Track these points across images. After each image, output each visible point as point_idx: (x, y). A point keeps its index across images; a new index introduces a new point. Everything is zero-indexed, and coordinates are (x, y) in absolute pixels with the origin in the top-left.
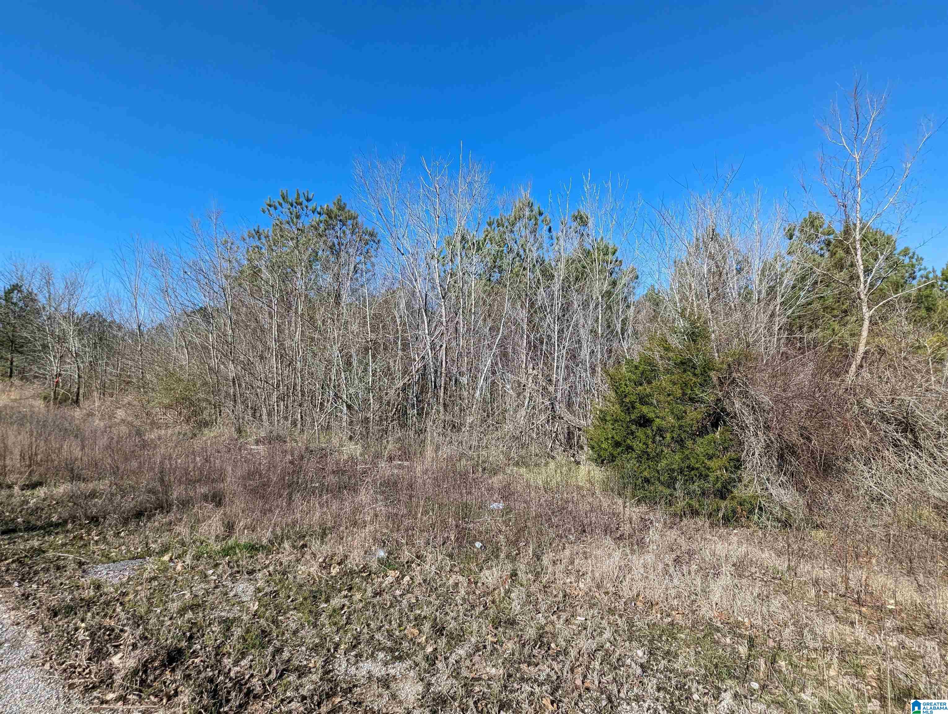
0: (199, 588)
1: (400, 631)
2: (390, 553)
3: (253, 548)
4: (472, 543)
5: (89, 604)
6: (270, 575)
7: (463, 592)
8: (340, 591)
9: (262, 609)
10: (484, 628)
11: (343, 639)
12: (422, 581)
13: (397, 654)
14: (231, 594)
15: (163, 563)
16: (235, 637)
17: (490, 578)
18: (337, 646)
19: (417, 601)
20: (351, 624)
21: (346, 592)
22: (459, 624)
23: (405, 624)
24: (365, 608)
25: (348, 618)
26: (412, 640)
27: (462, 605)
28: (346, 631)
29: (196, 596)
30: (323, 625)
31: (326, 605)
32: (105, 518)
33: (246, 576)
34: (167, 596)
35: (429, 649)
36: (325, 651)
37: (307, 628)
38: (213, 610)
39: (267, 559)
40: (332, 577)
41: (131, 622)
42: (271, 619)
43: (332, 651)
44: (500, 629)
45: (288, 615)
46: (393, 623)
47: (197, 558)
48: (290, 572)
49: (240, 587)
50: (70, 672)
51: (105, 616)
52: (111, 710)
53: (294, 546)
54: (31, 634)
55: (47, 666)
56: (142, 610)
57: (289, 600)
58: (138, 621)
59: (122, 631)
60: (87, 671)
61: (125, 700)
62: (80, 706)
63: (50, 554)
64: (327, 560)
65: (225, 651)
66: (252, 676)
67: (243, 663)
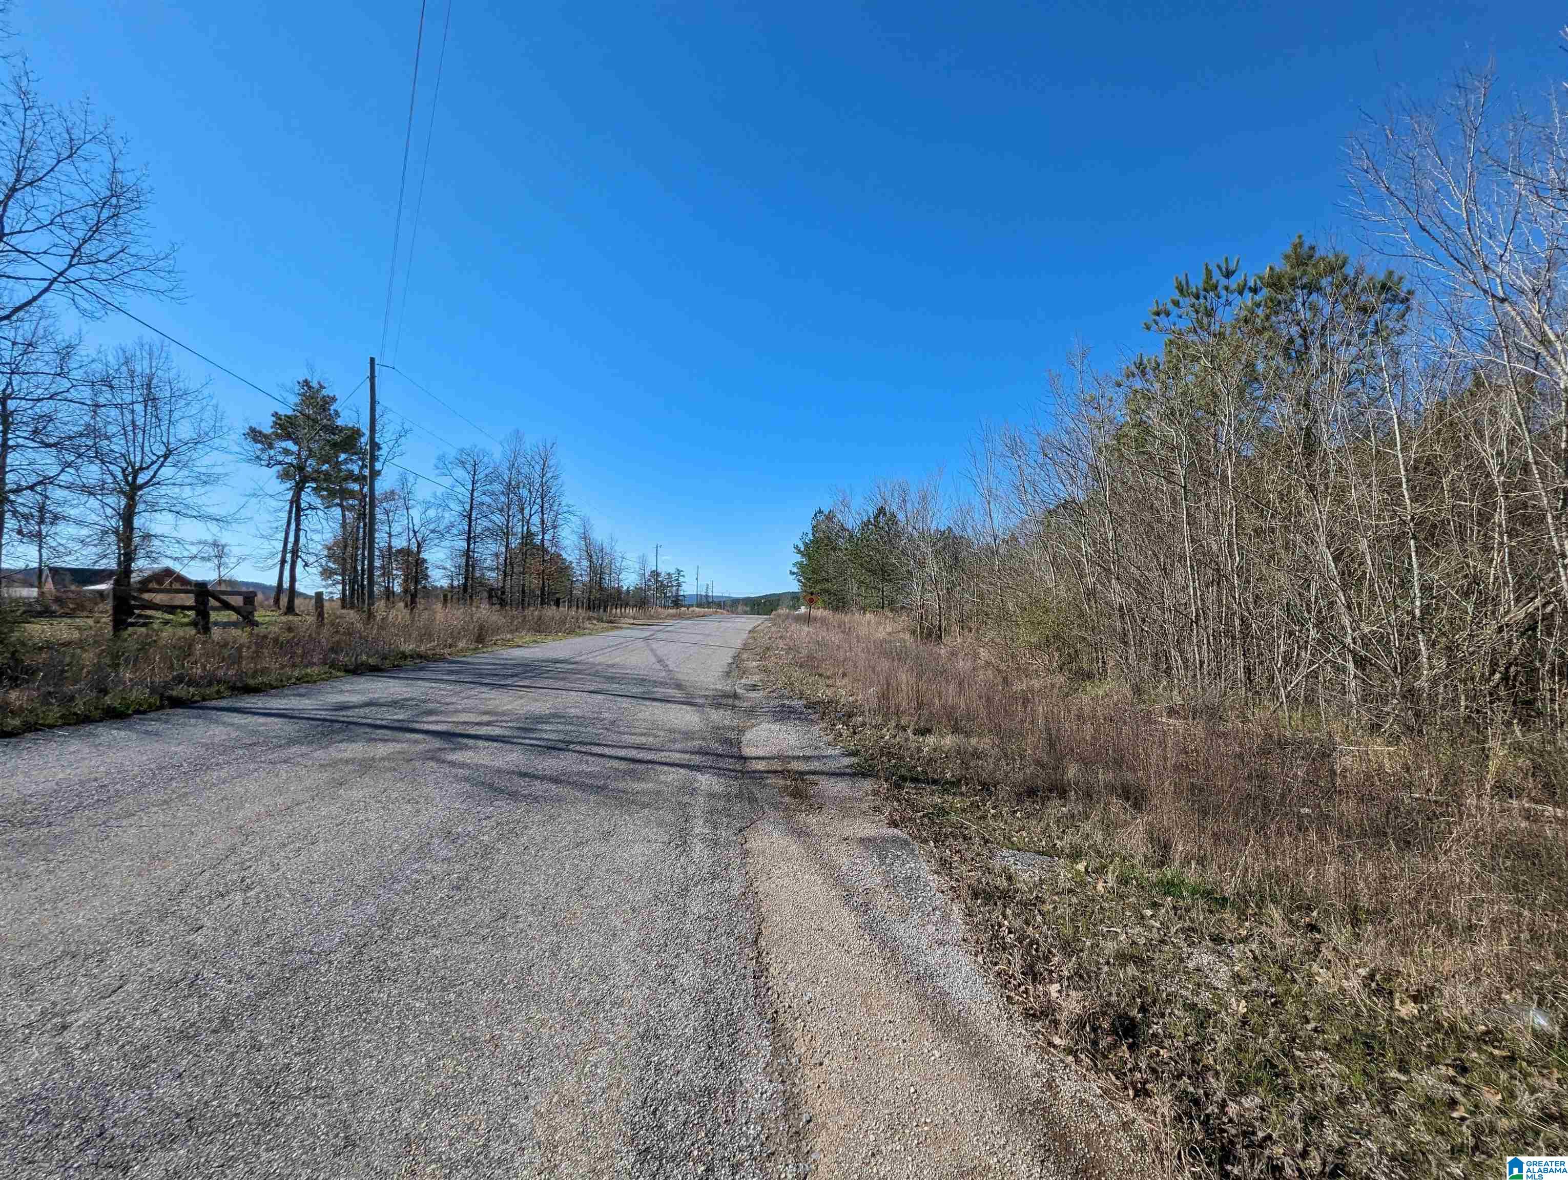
0: (1138, 933)
3: (1212, 898)
6: (1255, 958)
8: (1432, 1061)
9: (1255, 1019)
14: (1191, 965)
15: (1078, 873)
16: (1219, 1047)
21: (1451, 1072)
25: (1474, 1138)
29: (1134, 943)
30: (1410, 1121)
31: (1403, 1078)
33: (1210, 944)
34: (1095, 925)
37: (1368, 1104)
38: (1166, 978)
39: (1241, 926)
40: (1402, 1020)
41: (1058, 944)
42: (1278, 1046)
45: (1314, 1056)
47: (1123, 881)
48: (1295, 969)
49: (1202, 958)
50: (1005, 980)
51: (1027, 923)
52: (1062, 1061)
53: (1290, 921)
54: (957, 910)
55: (980, 959)
56: (1068, 931)
57: (1309, 1027)
58: (1069, 947)
59: (1050, 952)
60: (1022, 988)
61: (1076, 1056)
62: (1024, 1032)
63: (954, 817)
64: (1378, 977)
65: (1206, 1062)
66: (1269, 1137)
67: (1246, 1102)
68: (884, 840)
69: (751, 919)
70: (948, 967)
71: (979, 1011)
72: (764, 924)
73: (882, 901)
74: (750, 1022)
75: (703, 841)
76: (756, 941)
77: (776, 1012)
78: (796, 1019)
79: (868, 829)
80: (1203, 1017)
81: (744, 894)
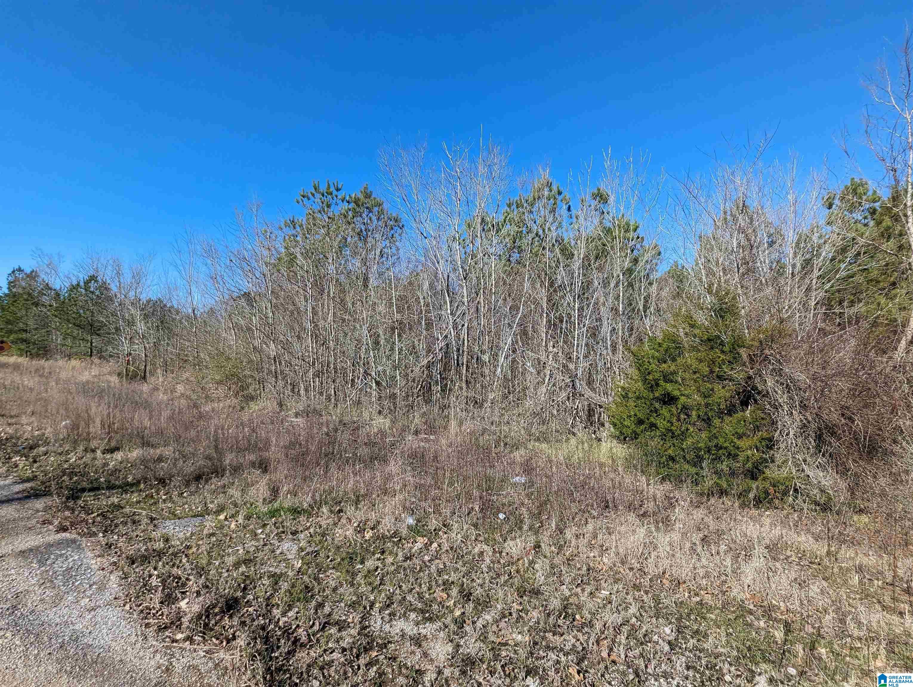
0: (251, 545)
1: (430, 594)
2: (419, 521)
3: (296, 512)
4: (496, 515)
5: (160, 554)
6: (311, 536)
7: (488, 561)
8: (374, 554)
9: (305, 567)
10: (509, 596)
11: (377, 598)
12: (448, 548)
13: (427, 615)
14: (278, 552)
15: (219, 521)
16: (283, 591)
17: (514, 549)
18: (372, 605)
19: (445, 567)
20: (384, 585)
21: (379, 555)
22: (485, 591)
23: (434, 587)
24: (397, 571)
25: (382, 579)
26: (441, 603)
27: (487, 573)
28: (380, 591)
29: (248, 552)
30: (360, 585)
31: (361, 566)
32: (170, 480)
33: (291, 536)
34: (224, 551)
35: (458, 613)
36: (361, 608)
37: (345, 586)
38: (262, 565)
39: (308, 521)
40: (366, 541)
41: (194, 572)
42: (312, 576)
43: (368, 608)
44: (524, 598)
45: (328, 574)
46: (423, 586)
47: (248, 518)
48: (328, 534)
49: (285, 546)
50: (146, 613)
51: (173, 566)
52: (180, 648)
53: (331, 511)
54: (114, 578)
55: (127, 607)
56: (203, 562)
57: (329, 560)
58: (201, 571)
59: (187, 579)
60: (160, 613)
61: (191, 640)
62: (154, 643)
63: (127, 510)
64: (361, 525)
65: (274, 602)
66: (298, 626)
67: (290, 614)
68: (49, 546)
71: (118, 645)
79: (31, 541)
80: (276, 578)
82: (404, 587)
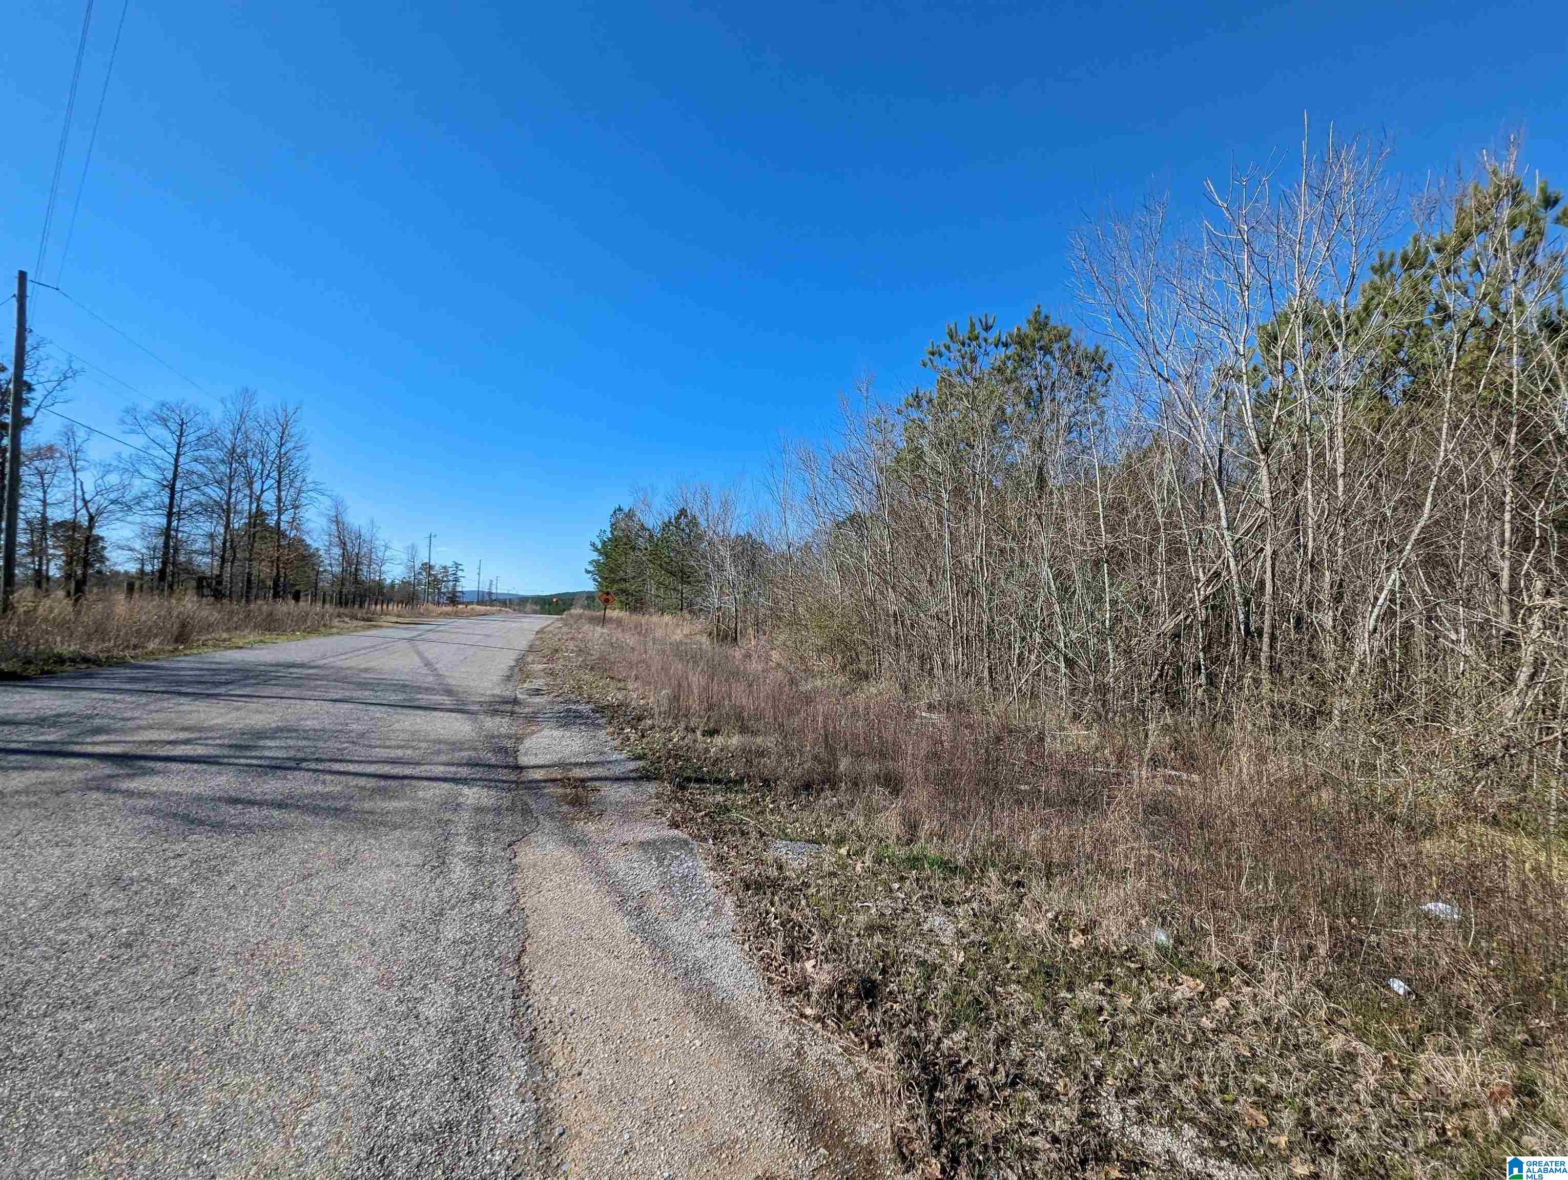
0: (886, 905)
1: (1225, 1102)
2: (1179, 941)
3: (949, 868)
4: (1382, 978)
5: (775, 885)
6: (975, 915)
7: (1372, 1081)
8: (1090, 979)
9: (970, 966)
11: (1108, 1068)
12: (1259, 1019)
13: (1223, 1144)
14: (926, 927)
15: (840, 856)
16: (940, 994)
17: (1449, 1076)
18: (1100, 1077)
19: (1254, 1055)
20: (1120, 1046)
21: (1102, 986)
23: (1233, 1091)
24: (1143, 1027)
25: (1113, 1034)
26: (1254, 1130)
27: (1373, 1107)
28: (1112, 1055)
29: (883, 914)
30: (1070, 1029)
31: (1070, 996)
32: (775, 782)
33: (942, 907)
34: (851, 902)
35: (1300, 1169)
36: (1079, 1075)
37: (1043, 1021)
38: (905, 941)
39: (967, 889)
40: (1073, 950)
41: (817, 923)
42: (985, 986)
43: (1092, 1080)
45: (1010, 990)
46: (1206, 1079)
47: (878, 860)
48: (1003, 920)
49: (936, 920)
50: (767, 962)
51: (792, 907)
52: (811, 1029)
53: (1004, 880)
54: (729, 903)
55: (746, 946)
56: (826, 912)
57: (1008, 966)
58: (826, 926)
59: (810, 931)
60: (783, 968)
61: (823, 1023)
62: (780, 1008)
63: (734, 815)
64: (1060, 918)
65: (928, 1008)
66: (970, 1062)
67: (956, 1037)
68: (665, 842)
69: (514, 937)
70: (716, 958)
71: (741, 995)
72: (529, 941)
73: (657, 903)
74: (505, 1044)
75: (464, 860)
76: (518, 960)
77: (535, 1030)
78: (556, 1034)
79: (648, 832)
80: (930, 970)
81: (509, 911)
82: (1163, 1066)
